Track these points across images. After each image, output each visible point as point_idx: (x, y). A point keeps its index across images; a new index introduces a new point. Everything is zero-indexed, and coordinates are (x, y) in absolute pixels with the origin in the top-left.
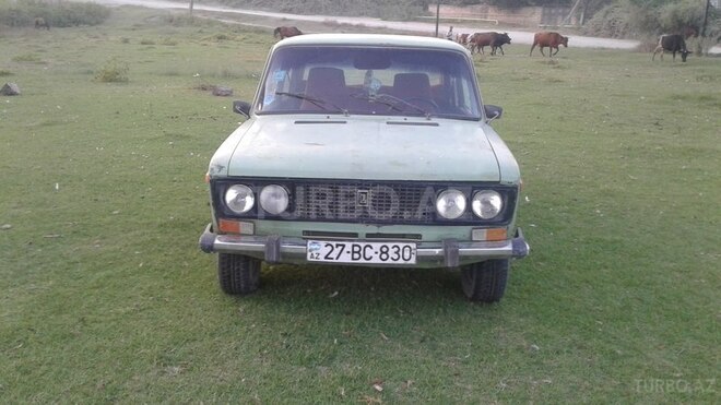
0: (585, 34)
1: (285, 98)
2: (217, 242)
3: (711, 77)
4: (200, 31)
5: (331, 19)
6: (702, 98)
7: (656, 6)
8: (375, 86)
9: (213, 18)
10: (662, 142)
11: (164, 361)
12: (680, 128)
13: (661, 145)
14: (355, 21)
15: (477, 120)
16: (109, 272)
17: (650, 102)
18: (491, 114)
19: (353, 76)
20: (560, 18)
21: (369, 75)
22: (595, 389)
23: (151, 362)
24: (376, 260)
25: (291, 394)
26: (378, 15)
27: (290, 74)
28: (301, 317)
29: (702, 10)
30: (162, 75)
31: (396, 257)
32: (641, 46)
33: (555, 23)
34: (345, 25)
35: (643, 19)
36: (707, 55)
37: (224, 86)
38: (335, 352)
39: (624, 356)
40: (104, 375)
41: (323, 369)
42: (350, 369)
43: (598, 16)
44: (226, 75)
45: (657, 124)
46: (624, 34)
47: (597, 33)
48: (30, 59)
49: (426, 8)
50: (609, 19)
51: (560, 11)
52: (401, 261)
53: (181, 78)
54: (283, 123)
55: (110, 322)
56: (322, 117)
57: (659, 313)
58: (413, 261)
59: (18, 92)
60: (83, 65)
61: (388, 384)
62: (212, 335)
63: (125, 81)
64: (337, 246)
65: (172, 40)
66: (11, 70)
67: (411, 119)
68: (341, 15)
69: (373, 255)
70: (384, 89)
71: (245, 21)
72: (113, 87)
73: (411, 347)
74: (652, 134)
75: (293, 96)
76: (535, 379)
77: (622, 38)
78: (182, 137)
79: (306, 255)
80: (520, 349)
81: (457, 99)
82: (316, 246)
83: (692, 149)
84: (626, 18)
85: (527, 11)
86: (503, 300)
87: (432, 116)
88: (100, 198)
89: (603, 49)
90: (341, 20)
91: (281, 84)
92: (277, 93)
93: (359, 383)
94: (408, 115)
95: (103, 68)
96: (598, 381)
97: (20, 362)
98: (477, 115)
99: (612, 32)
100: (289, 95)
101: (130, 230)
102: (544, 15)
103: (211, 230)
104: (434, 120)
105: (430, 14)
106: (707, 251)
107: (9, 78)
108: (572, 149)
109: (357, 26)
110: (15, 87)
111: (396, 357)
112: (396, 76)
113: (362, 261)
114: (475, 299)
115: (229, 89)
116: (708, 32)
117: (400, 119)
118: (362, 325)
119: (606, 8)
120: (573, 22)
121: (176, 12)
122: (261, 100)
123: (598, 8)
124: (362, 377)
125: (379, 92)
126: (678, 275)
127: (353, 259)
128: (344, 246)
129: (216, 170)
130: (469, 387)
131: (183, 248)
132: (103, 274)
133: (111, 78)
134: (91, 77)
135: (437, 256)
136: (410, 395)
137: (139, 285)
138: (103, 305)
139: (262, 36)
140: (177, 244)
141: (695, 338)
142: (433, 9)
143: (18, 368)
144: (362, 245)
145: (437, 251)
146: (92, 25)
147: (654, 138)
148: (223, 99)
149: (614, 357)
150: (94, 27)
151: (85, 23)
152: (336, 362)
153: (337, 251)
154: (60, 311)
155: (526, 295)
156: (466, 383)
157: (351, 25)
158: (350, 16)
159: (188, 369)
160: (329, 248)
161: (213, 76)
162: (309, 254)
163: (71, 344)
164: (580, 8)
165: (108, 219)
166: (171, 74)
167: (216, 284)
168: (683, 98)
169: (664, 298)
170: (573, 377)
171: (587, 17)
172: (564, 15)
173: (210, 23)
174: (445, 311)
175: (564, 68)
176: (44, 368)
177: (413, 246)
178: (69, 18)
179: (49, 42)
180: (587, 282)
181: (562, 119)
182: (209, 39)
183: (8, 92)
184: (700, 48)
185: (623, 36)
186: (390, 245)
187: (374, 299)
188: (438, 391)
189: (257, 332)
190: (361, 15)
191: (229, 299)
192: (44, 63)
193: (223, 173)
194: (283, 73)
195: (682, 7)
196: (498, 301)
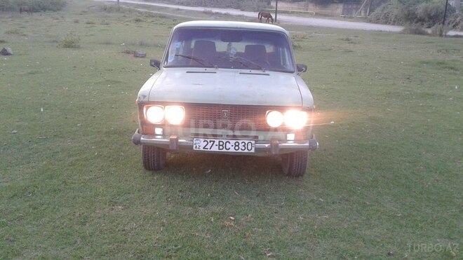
0: (370, 21)
1: (180, 58)
2: (142, 139)
3: (446, 50)
4: (124, 16)
5: (208, 9)
6: (439, 63)
7: (414, 5)
8: (233, 52)
9: (132, 8)
10: (410, 89)
11: (113, 203)
12: (421, 81)
13: (408, 91)
14: (223, 11)
15: (292, 72)
16: (78, 158)
17: (406, 65)
18: (301, 69)
19: (221, 46)
20: (354, 11)
21: (229, 45)
22: (352, 221)
23: (106, 204)
24: (232, 150)
25: (183, 221)
26: (238, 7)
27: (183, 44)
28: (189, 183)
29: (443, 7)
30: (100, 44)
31: (243, 148)
32: (404, 30)
33: (351, 14)
34: (217, 13)
35: (406, 13)
36: (446, 36)
37: (141, 51)
38: (209, 200)
39: (371, 206)
40: (80, 210)
41: (202, 209)
42: (216, 209)
43: (378, 10)
44: (142, 45)
45: (408, 79)
46: (394, 22)
47: (377, 21)
48: (15, 32)
49: (269, 3)
50: (385, 12)
51: (355, 7)
52: (246, 151)
53: (113, 46)
54: (179, 73)
55: (80, 184)
56: (202, 69)
57: (393, 184)
58: (253, 151)
59: (12, 53)
60: (50, 37)
61: (237, 216)
62: (139, 191)
63: (79, 47)
64: (210, 141)
65: (106, 21)
66: (5, 39)
67: (253, 71)
68: (215, 7)
69: (231, 147)
70: (238, 54)
71: (153, 10)
72: (70, 50)
73: (251, 198)
74: (405, 85)
75: (185, 57)
76: (319, 216)
77: (393, 25)
78: (116, 82)
79: (193, 146)
80: (312, 201)
81: (282, 61)
82: (198, 142)
83: (428, 94)
84: (396, 12)
85: (333, 6)
86: (305, 175)
87: (266, 69)
88: (68, 116)
89: (381, 31)
90: (215, 10)
91: (178, 49)
92: (176, 55)
93: (222, 216)
94: (252, 69)
95: (64, 39)
96: (354, 217)
97: (31, 203)
98: (292, 70)
99: (387, 21)
100: (182, 56)
101: (88, 135)
102: (344, 9)
103: (139, 132)
104: (267, 72)
105: (272, 7)
106: (427, 152)
107: (5, 44)
108: (355, 92)
109: (225, 14)
110: (9, 50)
111: (242, 203)
112: (247, 46)
113: (224, 150)
114: (289, 175)
115: (145, 53)
116: (447, 22)
117: (248, 71)
118: (224, 187)
119: (383, 5)
120: (363, 14)
121: (109, 3)
122: (167, 59)
123: (378, 5)
124: (224, 213)
125: (235, 55)
126: (407, 164)
127: (219, 149)
128: (214, 142)
129: (142, 98)
130: (283, 219)
131: (120, 145)
132: (74, 158)
133: (69, 45)
134: (56, 44)
135: (266, 148)
136: (250, 222)
137: (96, 165)
138: (76, 175)
139: (164, 20)
140: (116, 143)
141: (412, 197)
142: (273, 4)
143: (30, 206)
144: (225, 141)
145: (267, 145)
146: (54, 11)
147: (405, 86)
148: (141, 59)
149: (364, 205)
150: (55, 13)
151: (49, 10)
152: (209, 206)
153: (210, 144)
154: (51, 177)
155: (318, 173)
156: (281, 217)
157: (221, 14)
158: (220, 7)
159: (126, 208)
160: (206, 143)
161: (133, 45)
162: (194, 146)
163: (60, 195)
164: (367, 5)
165: (74, 129)
166: (107, 43)
167: (141, 165)
168: (427, 63)
169: (397, 176)
170: (341, 215)
171: (371, 11)
172: (357, 9)
173: (130, 11)
174: (271, 180)
175: (355, 43)
176: (45, 206)
177: (253, 142)
178: (39, 6)
179: (27, 22)
180: (355, 167)
181: (350, 74)
182: (130, 21)
183: (5, 53)
184: (441, 31)
185: (394, 24)
186: (240, 142)
187: (231, 174)
188: (265, 220)
189: (165, 189)
190: (228, 7)
191: (148, 173)
192: (25, 35)
193: (146, 100)
194: (179, 43)
195: (430, 5)
196: (302, 176)
